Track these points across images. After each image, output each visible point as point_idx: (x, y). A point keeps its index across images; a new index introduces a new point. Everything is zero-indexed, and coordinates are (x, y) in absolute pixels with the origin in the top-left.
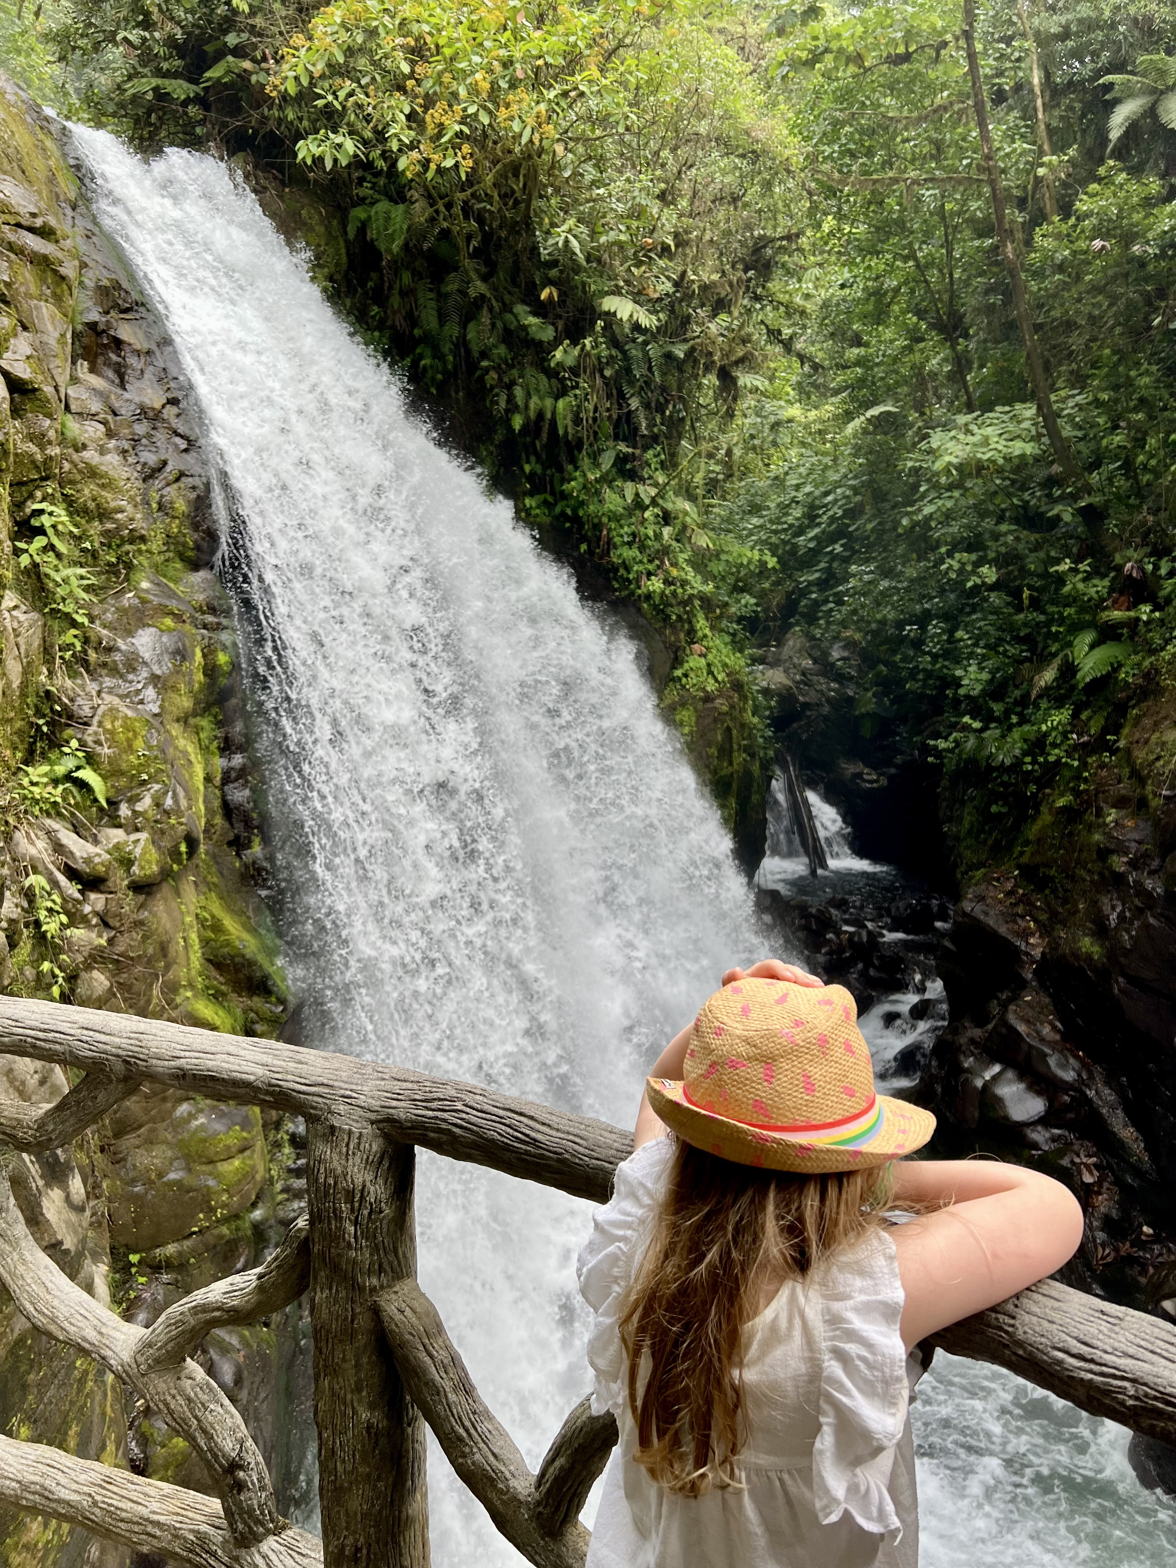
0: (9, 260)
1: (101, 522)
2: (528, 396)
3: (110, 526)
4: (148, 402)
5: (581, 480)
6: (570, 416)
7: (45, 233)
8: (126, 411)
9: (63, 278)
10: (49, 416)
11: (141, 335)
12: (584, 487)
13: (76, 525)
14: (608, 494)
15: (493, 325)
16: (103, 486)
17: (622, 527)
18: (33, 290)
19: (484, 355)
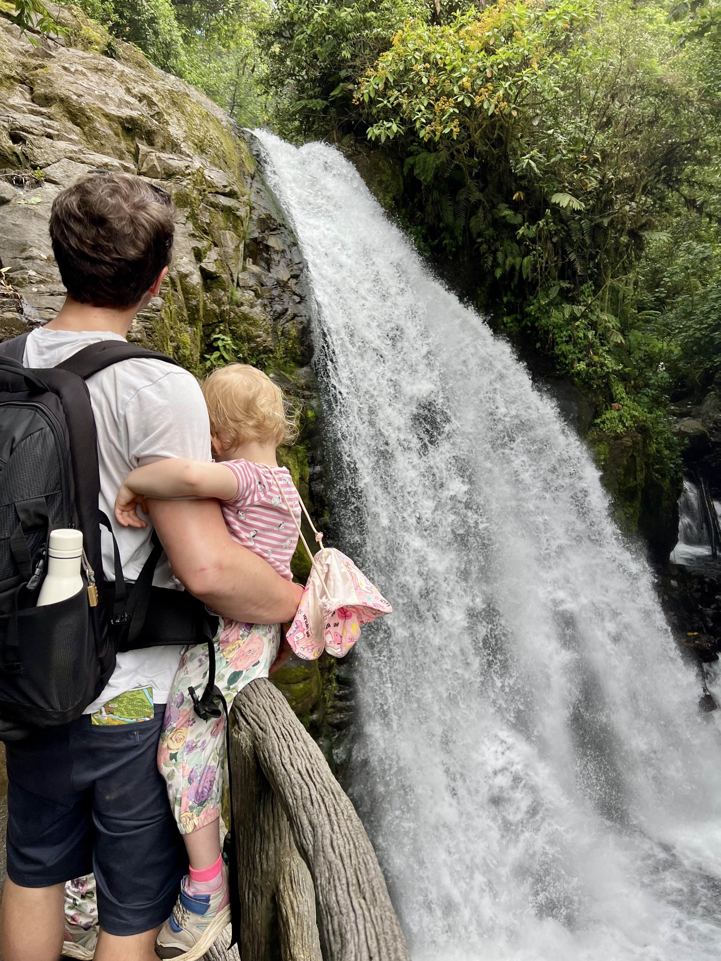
0: (210, 211)
1: (249, 343)
2: (506, 257)
3: (253, 345)
4: (281, 278)
5: (537, 305)
6: (530, 267)
7: (232, 194)
8: (269, 283)
9: (238, 217)
10: (224, 290)
11: (280, 242)
12: (539, 309)
13: (236, 345)
14: (554, 313)
15: (485, 217)
16: (250, 324)
17: (562, 332)
18: (222, 224)
19: (479, 235)
